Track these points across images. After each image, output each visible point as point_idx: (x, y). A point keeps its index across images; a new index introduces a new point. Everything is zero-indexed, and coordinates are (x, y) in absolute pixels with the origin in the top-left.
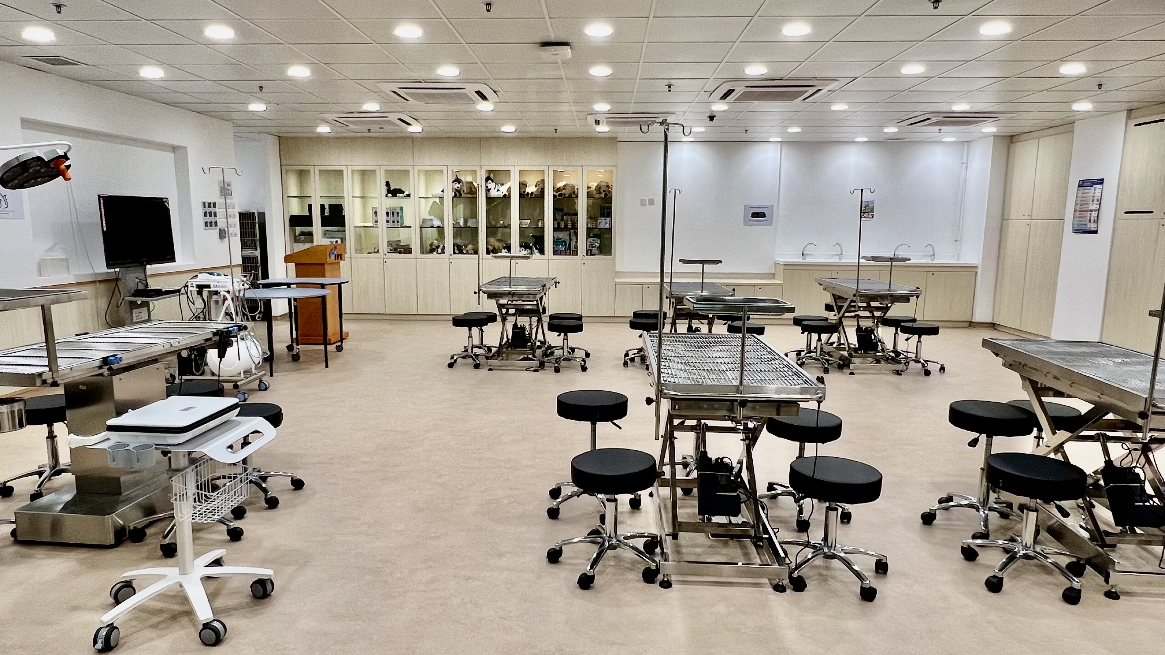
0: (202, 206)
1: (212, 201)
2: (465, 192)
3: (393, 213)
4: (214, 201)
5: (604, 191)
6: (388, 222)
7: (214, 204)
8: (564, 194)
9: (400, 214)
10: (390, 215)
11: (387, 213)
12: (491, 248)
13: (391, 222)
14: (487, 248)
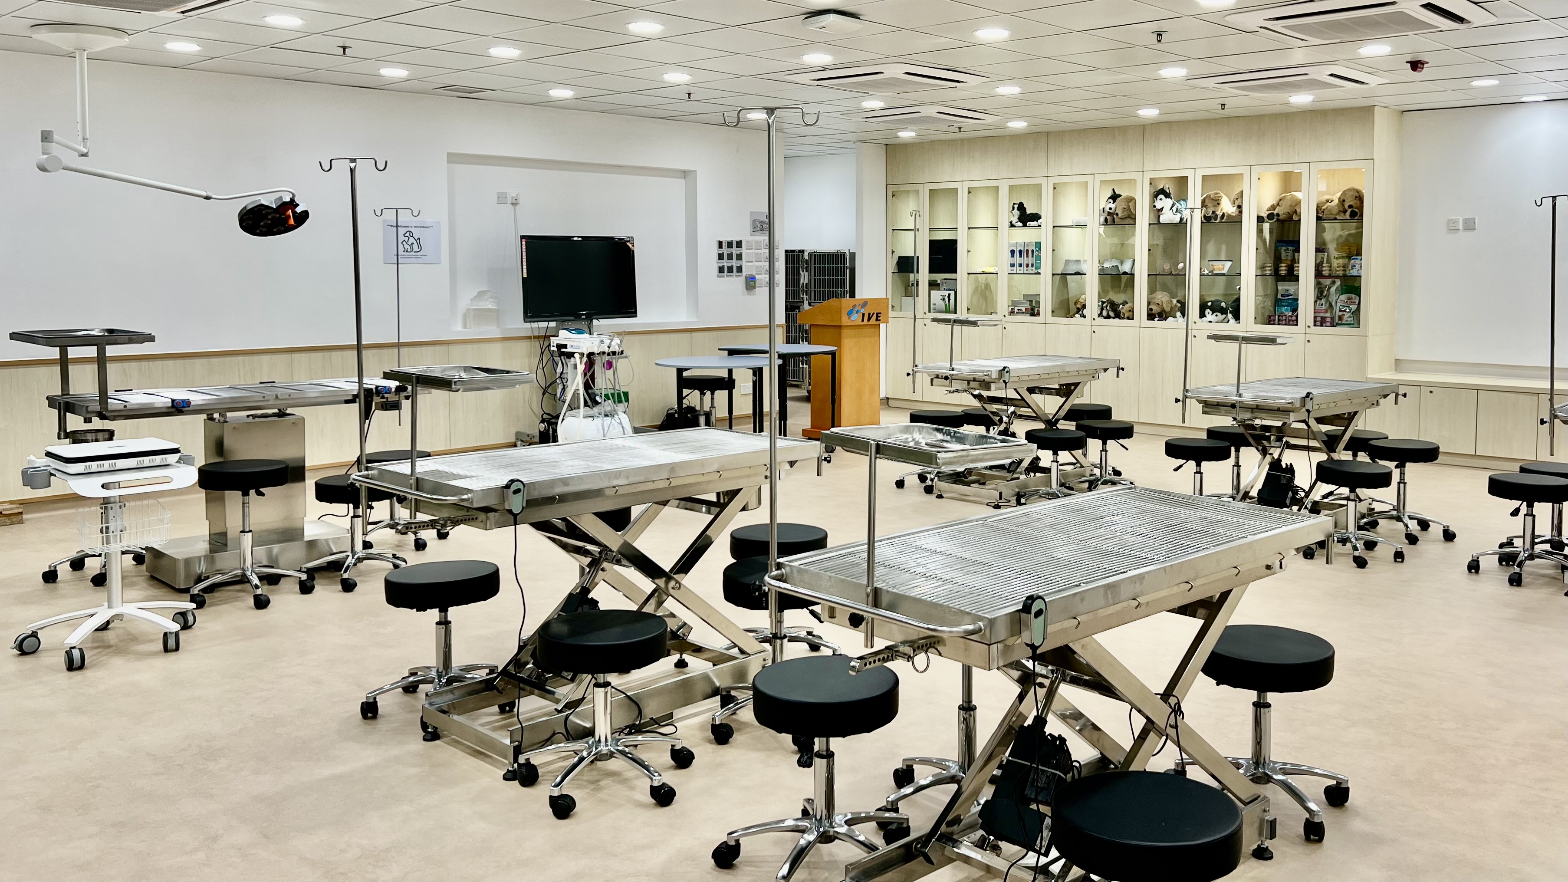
0: (716, 245)
1: (735, 238)
2: (1120, 215)
3: (1020, 252)
4: (738, 239)
5: (1350, 206)
6: (1012, 265)
7: (739, 244)
8: (1278, 215)
9: (1035, 254)
10: (1017, 254)
11: (1013, 252)
12: (1155, 309)
13: (1016, 265)
14: (1150, 310)
